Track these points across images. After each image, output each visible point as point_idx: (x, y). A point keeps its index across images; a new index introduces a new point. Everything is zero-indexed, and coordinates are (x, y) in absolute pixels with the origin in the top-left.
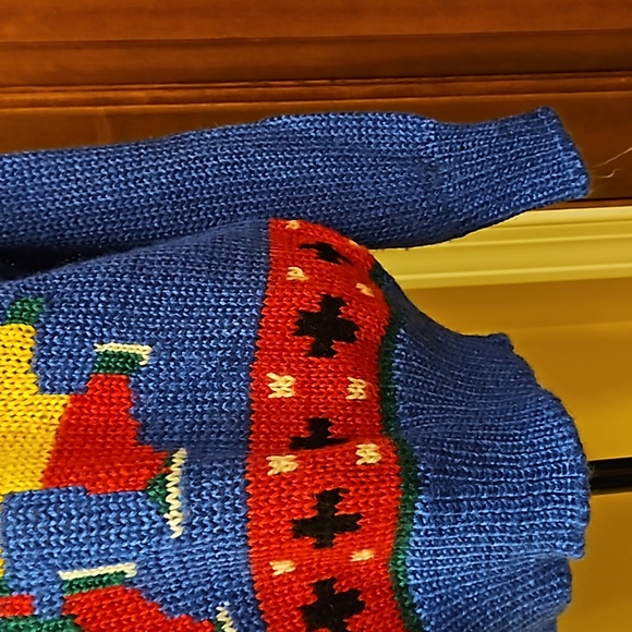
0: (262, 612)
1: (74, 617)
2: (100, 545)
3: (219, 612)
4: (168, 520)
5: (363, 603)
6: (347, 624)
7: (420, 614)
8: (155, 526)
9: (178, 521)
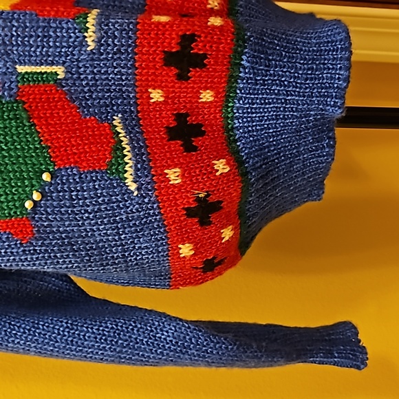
0: (141, 125)
1: (24, 103)
2: (43, 48)
3: (114, 120)
4: (86, 37)
5: (204, 132)
6: (193, 141)
7: (239, 146)
8: (77, 40)
9: (92, 38)
